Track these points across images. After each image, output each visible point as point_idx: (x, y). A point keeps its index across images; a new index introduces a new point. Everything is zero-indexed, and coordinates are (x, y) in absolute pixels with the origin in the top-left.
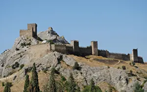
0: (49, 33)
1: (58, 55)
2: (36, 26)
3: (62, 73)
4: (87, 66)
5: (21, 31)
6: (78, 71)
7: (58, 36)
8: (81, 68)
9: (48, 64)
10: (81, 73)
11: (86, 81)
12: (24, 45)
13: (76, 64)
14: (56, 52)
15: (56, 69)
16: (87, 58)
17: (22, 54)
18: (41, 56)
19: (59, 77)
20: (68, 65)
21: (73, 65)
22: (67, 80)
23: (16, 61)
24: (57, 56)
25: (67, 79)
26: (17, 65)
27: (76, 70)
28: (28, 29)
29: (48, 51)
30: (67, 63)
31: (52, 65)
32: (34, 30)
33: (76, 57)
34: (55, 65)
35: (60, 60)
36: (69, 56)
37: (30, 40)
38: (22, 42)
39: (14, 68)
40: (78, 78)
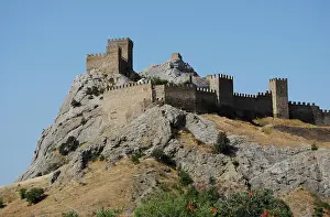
0: (172, 67)
1: (172, 113)
2: (131, 44)
3: (184, 164)
4: (254, 146)
5: (90, 58)
6: (227, 159)
7: (196, 75)
8: (236, 149)
9: (146, 139)
10: (236, 164)
11: (249, 185)
12: (93, 92)
13: (223, 138)
14: (167, 107)
15: (166, 151)
16: (258, 125)
17: (86, 116)
18: (128, 116)
19: (174, 174)
20: (199, 143)
21: (213, 141)
22: (195, 184)
23: (70, 134)
24: (170, 118)
25: (195, 179)
26: (73, 144)
27: (222, 155)
28: (108, 53)
29: (146, 104)
30: (197, 137)
31: (156, 141)
32: (125, 55)
33: (223, 121)
34: (164, 141)
35: (178, 127)
36: (204, 118)
37: (112, 80)
38: (90, 85)
39: (66, 153)
40: (227, 176)
